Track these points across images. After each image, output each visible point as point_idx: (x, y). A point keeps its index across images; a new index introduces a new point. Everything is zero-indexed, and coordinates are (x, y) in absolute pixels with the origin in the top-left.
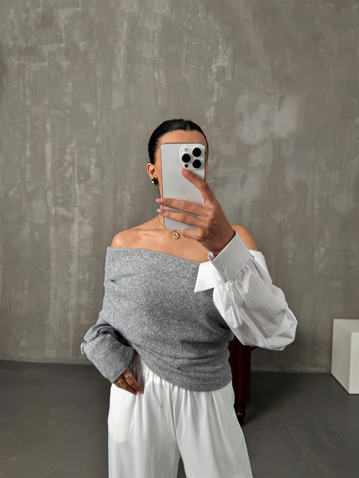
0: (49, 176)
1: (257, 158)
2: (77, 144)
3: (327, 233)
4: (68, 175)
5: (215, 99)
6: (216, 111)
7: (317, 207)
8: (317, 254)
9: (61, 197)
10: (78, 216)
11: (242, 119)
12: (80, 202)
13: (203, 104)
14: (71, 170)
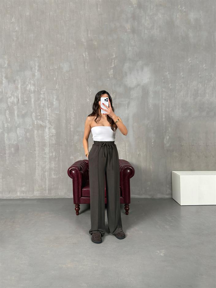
0: (33, 105)
1: (134, 94)
2: (46, 89)
3: (170, 129)
4: (42, 104)
5: (113, 66)
6: (113, 71)
7: (164, 117)
8: (165, 139)
9: (39, 116)
10: (48, 125)
11: (126, 75)
12: (49, 118)
13: (107, 68)
14: (44, 102)
